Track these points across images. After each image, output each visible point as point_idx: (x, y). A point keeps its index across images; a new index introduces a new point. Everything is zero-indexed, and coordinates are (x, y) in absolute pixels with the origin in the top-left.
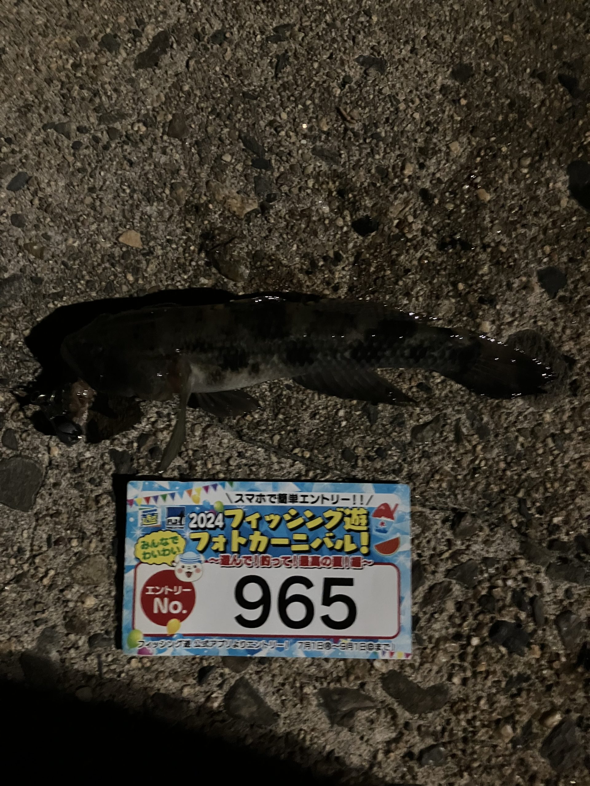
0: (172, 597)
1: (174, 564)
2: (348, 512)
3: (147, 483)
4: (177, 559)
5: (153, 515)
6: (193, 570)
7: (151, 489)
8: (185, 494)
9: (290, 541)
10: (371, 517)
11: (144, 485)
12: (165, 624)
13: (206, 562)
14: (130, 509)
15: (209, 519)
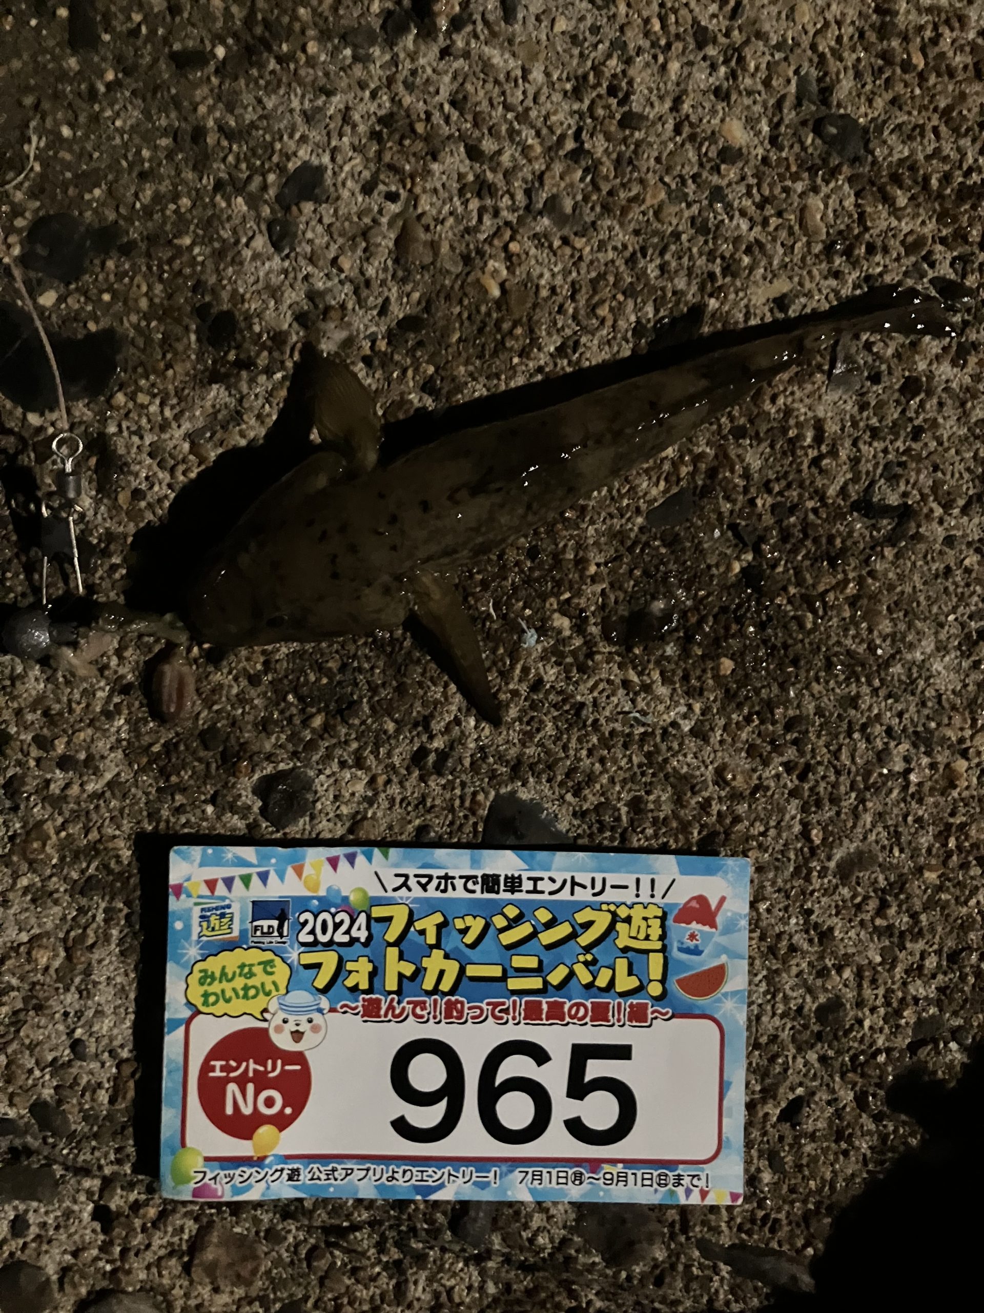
0: (262, 1084)
1: (266, 1015)
2: (623, 912)
3: (210, 850)
4: (273, 1006)
5: (223, 916)
6: (304, 1027)
7: (218, 862)
8: (290, 872)
9: (505, 971)
10: (670, 922)
11: (204, 854)
12: (249, 1137)
13: (332, 1010)
14: (173, 904)
15: (337, 926)
